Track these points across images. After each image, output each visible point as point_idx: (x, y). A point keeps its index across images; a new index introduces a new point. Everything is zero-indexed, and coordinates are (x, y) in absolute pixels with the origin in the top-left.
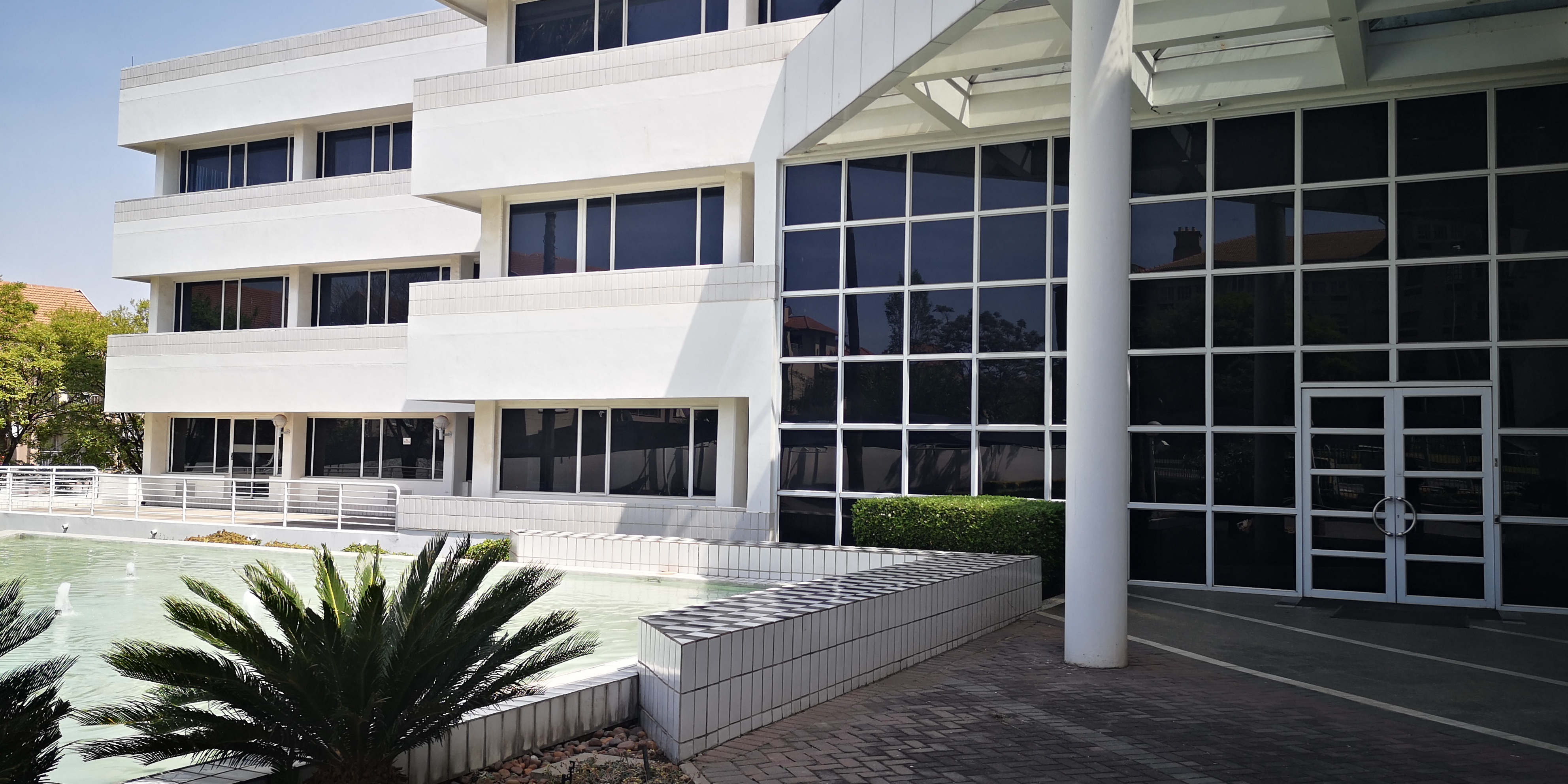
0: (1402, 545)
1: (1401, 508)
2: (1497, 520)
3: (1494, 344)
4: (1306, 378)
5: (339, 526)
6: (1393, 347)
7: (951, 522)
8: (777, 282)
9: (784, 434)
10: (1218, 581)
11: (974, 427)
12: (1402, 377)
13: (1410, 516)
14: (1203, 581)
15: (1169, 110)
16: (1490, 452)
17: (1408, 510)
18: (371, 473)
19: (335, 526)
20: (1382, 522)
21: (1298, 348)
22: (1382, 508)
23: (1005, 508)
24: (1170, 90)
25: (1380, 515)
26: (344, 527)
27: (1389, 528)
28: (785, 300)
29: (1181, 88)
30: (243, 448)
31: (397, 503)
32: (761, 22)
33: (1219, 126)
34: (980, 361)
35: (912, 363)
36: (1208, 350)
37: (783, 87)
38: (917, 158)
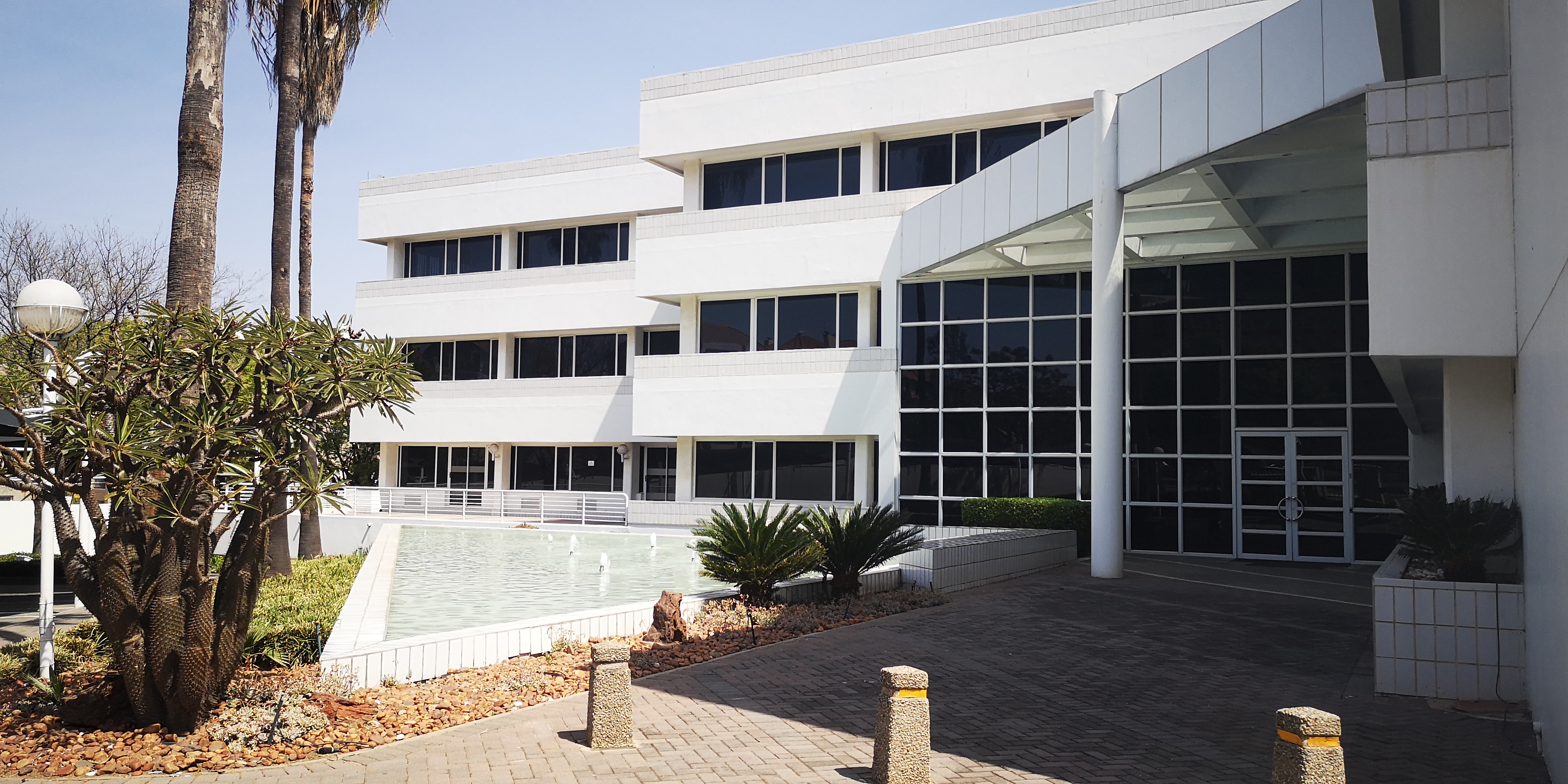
0: (1296, 526)
1: (1295, 503)
2: (1351, 511)
3: (1349, 405)
4: (1237, 426)
5: (583, 522)
6: (1289, 406)
7: (1023, 512)
8: (897, 360)
9: (902, 458)
10: (1185, 550)
11: (1030, 455)
12: (1294, 425)
13: (1300, 508)
14: (1177, 551)
15: (1153, 259)
16: (1347, 470)
17: (1299, 505)
18: (562, 486)
19: (580, 522)
20: (1284, 512)
21: (1233, 407)
22: (1283, 504)
23: (1055, 503)
24: (1153, 247)
25: (1283, 508)
26: (586, 523)
27: (1288, 516)
28: (902, 371)
29: (1160, 246)
30: (459, 468)
31: (627, 506)
32: (882, 189)
33: (1183, 267)
34: (1034, 413)
35: (989, 413)
36: (1179, 407)
37: (901, 233)
38: (991, 281)
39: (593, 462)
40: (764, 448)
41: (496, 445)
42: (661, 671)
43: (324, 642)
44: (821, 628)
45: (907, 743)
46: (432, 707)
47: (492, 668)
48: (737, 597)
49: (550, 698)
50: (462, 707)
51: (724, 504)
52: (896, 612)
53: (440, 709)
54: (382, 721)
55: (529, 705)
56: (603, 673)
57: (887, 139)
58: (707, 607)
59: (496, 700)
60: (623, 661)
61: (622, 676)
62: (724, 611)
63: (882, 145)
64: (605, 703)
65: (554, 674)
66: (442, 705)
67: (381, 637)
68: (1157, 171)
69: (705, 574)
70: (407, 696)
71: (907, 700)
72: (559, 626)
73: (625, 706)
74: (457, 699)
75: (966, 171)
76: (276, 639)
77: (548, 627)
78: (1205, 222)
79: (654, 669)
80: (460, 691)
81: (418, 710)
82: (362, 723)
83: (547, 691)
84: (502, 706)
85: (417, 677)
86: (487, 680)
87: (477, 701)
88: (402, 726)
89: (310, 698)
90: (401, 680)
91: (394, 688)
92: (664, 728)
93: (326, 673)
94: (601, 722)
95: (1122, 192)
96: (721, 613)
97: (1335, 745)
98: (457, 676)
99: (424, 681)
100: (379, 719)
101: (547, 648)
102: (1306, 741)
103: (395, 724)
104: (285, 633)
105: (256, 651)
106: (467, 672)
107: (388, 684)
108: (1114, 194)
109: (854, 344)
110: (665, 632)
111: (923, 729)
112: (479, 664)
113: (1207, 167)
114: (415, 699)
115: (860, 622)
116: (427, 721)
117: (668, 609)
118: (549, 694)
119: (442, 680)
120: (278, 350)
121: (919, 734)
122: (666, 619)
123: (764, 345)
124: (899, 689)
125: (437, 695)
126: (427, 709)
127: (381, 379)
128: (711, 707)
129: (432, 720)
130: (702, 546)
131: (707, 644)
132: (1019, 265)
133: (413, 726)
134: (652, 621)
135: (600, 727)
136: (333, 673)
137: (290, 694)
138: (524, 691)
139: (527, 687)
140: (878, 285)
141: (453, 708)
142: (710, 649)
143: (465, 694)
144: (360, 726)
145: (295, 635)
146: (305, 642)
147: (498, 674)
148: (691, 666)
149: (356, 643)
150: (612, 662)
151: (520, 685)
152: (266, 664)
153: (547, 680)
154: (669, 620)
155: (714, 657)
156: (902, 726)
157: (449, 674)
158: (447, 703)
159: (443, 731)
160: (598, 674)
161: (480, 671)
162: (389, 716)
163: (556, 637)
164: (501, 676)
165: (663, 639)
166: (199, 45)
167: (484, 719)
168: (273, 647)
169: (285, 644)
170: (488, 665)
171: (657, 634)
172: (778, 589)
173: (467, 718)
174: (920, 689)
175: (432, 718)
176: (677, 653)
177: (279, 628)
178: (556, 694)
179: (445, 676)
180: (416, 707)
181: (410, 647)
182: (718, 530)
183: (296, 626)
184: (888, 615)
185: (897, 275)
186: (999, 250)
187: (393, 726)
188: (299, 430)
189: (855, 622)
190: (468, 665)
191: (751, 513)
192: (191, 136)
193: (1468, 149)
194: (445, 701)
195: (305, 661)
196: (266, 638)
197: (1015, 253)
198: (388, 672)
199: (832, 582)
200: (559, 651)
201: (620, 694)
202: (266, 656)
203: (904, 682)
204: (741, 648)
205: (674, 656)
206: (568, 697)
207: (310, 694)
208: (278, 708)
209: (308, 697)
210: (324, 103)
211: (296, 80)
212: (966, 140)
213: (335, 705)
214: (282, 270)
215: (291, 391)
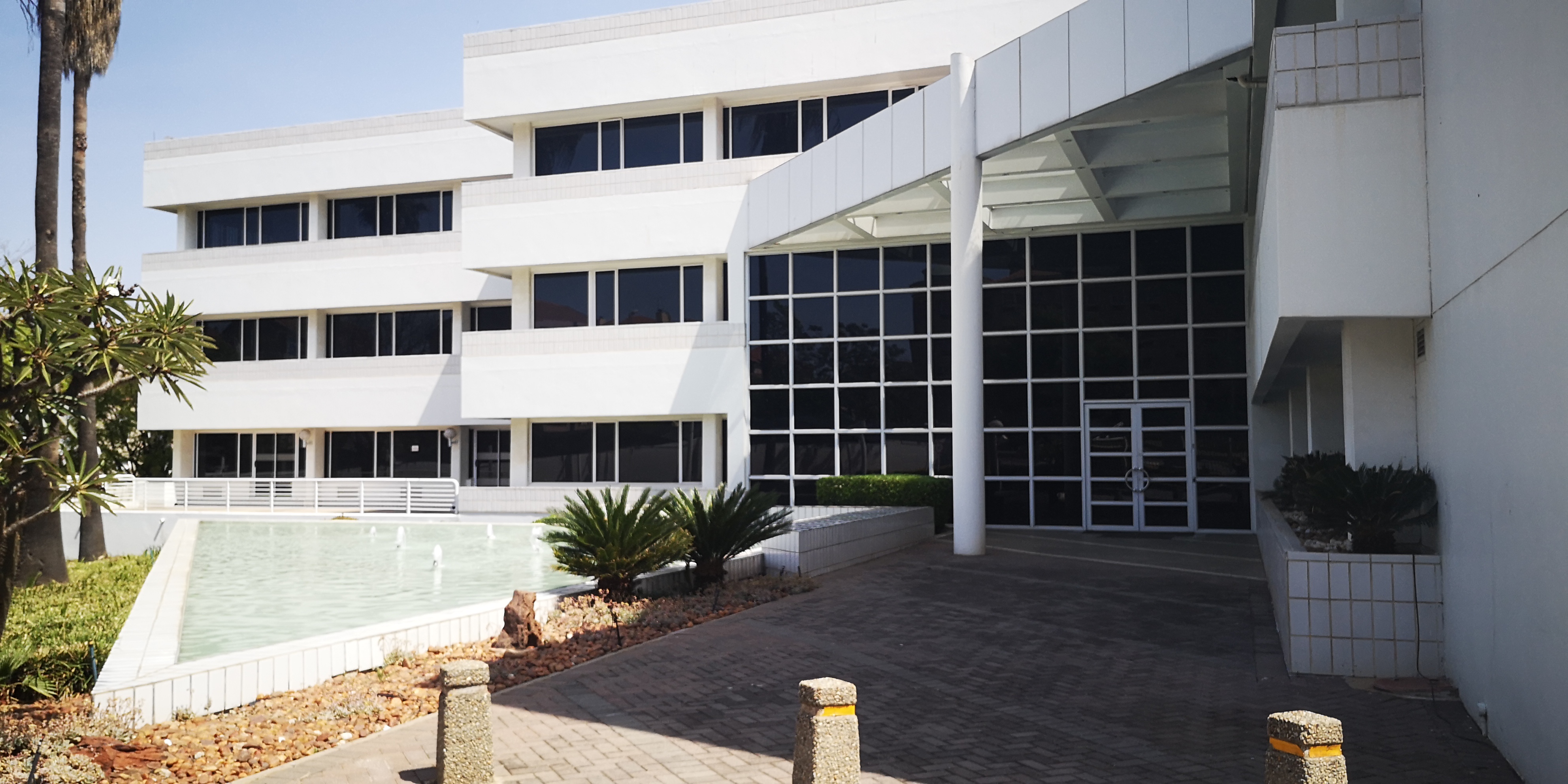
0: (1142, 496)
1: (1141, 475)
2: (1194, 480)
3: (1191, 377)
4: (1086, 398)
5: (409, 512)
6: (1135, 378)
7: (879, 489)
8: (746, 335)
9: (753, 438)
10: (1037, 523)
11: (883, 431)
12: (1140, 397)
13: (1146, 479)
14: (1029, 524)
15: (1002, 231)
16: (1190, 440)
17: (1145, 476)
18: (383, 473)
19: (405, 512)
20: (1131, 483)
21: (1081, 379)
22: (1130, 475)
23: (912, 481)
24: (1004, 219)
25: (1129, 479)
26: (412, 512)
27: (1135, 487)
28: (751, 346)
29: (1010, 218)
30: (265, 457)
31: (456, 493)
32: (726, 156)
33: (1032, 240)
34: (886, 388)
35: (840, 389)
36: (1029, 380)
37: (747, 203)
38: (841, 253)
39: (417, 447)
40: (605, 429)
41: (308, 431)
42: (516, 684)
43: (100, 667)
44: (690, 624)
45: (834, 770)
46: (238, 746)
47: (312, 690)
48: (595, 592)
49: (386, 727)
50: (276, 744)
51: (578, 491)
52: (767, 601)
53: (248, 747)
54: (174, 769)
55: (360, 736)
56: (457, 700)
57: (731, 104)
58: (562, 604)
59: (318, 732)
60: (480, 684)
61: (480, 702)
62: (582, 608)
63: (726, 110)
64: (459, 736)
65: (390, 696)
66: (250, 743)
67: (171, 658)
68: (1017, 137)
69: (559, 568)
70: (206, 732)
71: (832, 719)
72: (392, 636)
73: (484, 739)
74: (269, 733)
75: (813, 139)
76: (39, 665)
77: (379, 638)
78: (1056, 192)
79: (509, 683)
80: (273, 722)
81: (219, 751)
82: (146, 773)
83: (382, 717)
84: (326, 740)
85: (217, 707)
86: (306, 706)
87: (295, 736)
88: (200, 775)
89: (80, 744)
90: (198, 711)
91: (188, 722)
92: (529, 758)
93: (100, 709)
94: (455, 759)
95: (981, 158)
96: (579, 611)
97: (1337, 754)
98: (268, 703)
99: (226, 711)
100: (169, 766)
101: (378, 662)
102: (1307, 752)
103: (190, 772)
104: (51, 658)
105: (13, 681)
106: (281, 696)
107: (182, 718)
108: (972, 161)
109: (700, 318)
110: (517, 637)
111: (852, 752)
112: (296, 687)
113: (1067, 133)
114: (216, 736)
115: (730, 614)
116: (232, 764)
117: (521, 611)
118: (384, 721)
119: (250, 708)
121: (847, 759)
122: (519, 622)
123: (604, 319)
124: (823, 707)
125: (243, 729)
126: (232, 749)
127: (162, 346)
128: (584, 727)
129: (238, 764)
130: (554, 537)
131: (567, 649)
132: (869, 237)
133: (213, 773)
134: (503, 624)
135: (453, 765)
136: (111, 709)
137: (52, 741)
138: (353, 720)
139: (356, 713)
140: (723, 257)
141: (264, 746)
142: (570, 654)
143: (278, 726)
144: (144, 777)
145: (64, 660)
146: (77, 668)
147: (319, 699)
148: (551, 675)
149: (140, 668)
150: (467, 686)
151: (347, 712)
152: (28, 696)
153: (381, 704)
154: (523, 623)
155: (576, 664)
156: (828, 750)
157: (258, 700)
158: (256, 740)
159: (253, 777)
160: (450, 701)
161: (298, 695)
162: (183, 762)
163: (389, 650)
164: (323, 701)
165: (516, 645)
167: (304, 759)
168: (35, 675)
169: (50, 671)
170: (306, 687)
171: (508, 640)
172: (640, 581)
173: (282, 758)
174: (847, 705)
175: (238, 761)
176: (534, 662)
177: (44, 651)
178: (393, 720)
179: (253, 703)
180: (217, 748)
181: (208, 671)
182: (571, 518)
183: (64, 649)
184: (758, 604)
185: (743, 247)
186: (850, 220)
187: (188, 775)
188: (54, 411)
189: (725, 615)
190: (282, 688)
191: (608, 500)
193: (1380, 98)
194: (254, 737)
195: (77, 689)
196: (26, 664)
197: (866, 223)
198: (181, 703)
199: (695, 570)
200: (393, 664)
201: (478, 724)
202: (27, 686)
203: (829, 698)
204: (606, 652)
205: (530, 665)
206: (409, 724)
207: (78, 739)
208: (38, 758)
209: (76, 743)
210: (98, 49)
211: (62, 13)
212: (812, 107)
213: (111, 753)
214: (49, 232)
215: (40, 361)
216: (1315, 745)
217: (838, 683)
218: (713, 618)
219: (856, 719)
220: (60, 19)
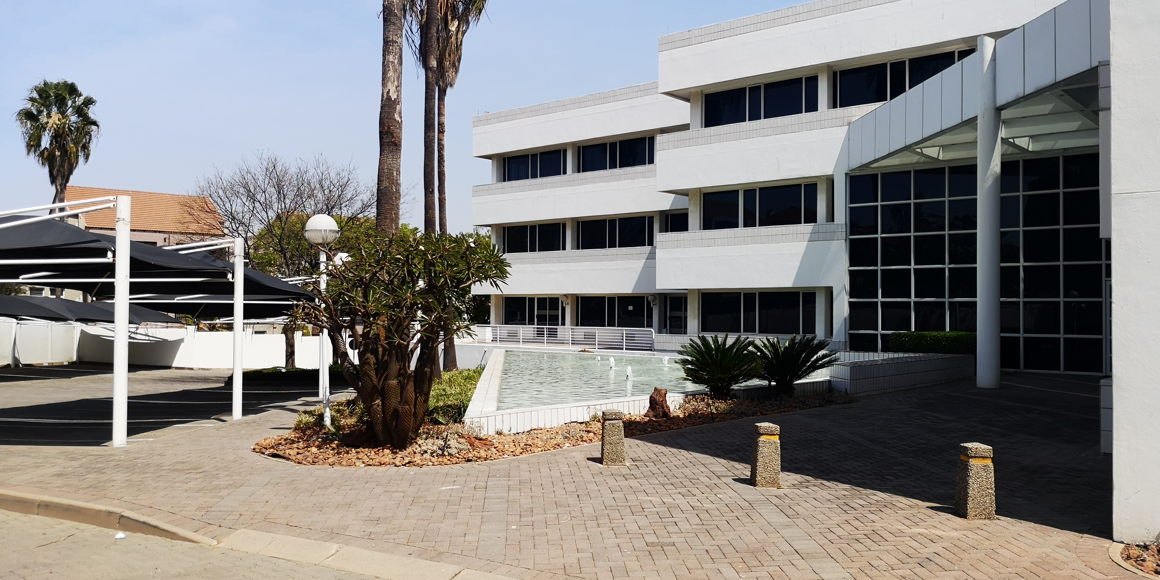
4: (1107, 276)
5: (624, 349)
7: (934, 341)
8: (846, 232)
9: (851, 304)
10: (1066, 369)
11: (947, 300)
15: (1039, 152)
18: (611, 324)
19: (622, 349)
21: (1104, 262)
23: (959, 336)
24: (1040, 143)
26: (626, 349)
28: (850, 240)
29: (1045, 143)
30: (542, 312)
31: (654, 338)
32: (835, 106)
33: (1065, 158)
34: (950, 269)
35: (915, 270)
36: (1061, 263)
37: (848, 138)
38: (916, 172)
39: (632, 307)
40: (750, 296)
41: (566, 296)
42: (651, 433)
43: (465, 412)
44: (759, 414)
45: (767, 463)
46: (522, 445)
47: (555, 428)
48: (706, 394)
49: (585, 443)
50: (538, 445)
51: (699, 336)
53: (526, 445)
54: (497, 449)
55: (573, 446)
56: (609, 425)
57: (838, 69)
58: (687, 399)
59: (556, 442)
60: (619, 420)
61: (619, 427)
62: (697, 402)
63: (835, 73)
64: (610, 441)
65: (589, 432)
66: (527, 443)
67: (495, 409)
68: (1022, 95)
69: (685, 379)
70: (509, 439)
71: (767, 440)
72: (594, 407)
73: (620, 444)
74: (536, 441)
75: (898, 90)
76: (440, 409)
77: (587, 407)
78: (1073, 125)
79: (647, 432)
80: (537, 438)
81: (515, 445)
82: (487, 449)
83: (584, 440)
84: (559, 445)
85: (514, 431)
86: (552, 434)
87: (546, 442)
88: (507, 452)
89: (461, 436)
90: (506, 431)
91: (502, 435)
92: (644, 458)
93: (467, 425)
94: (608, 451)
95: (999, 109)
96: (695, 403)
97: (989, 463)
98: (535, 431)
99: (518, 433)
100: (495, 448)
101: (587, 419)
102: (971, 460)
103: (503, 450)
104: (444, 407)
105: (430, 416)
106: (541, 429)
107: (499, 433)
108: (992, 111)
109: (815, 221)
110: (656, 412)
111: (776, 456)
112: (548, 426)
113: (1059, 91)
114: (513, 440)
115: (788, 411)
116: (519, 450)
117: (658, 398)
118: (585, 441)
119: (528, 433)
120: (439, 254)
121: (774, 459)
122: (657, 404)
123: (749, 223)
124: (763, 434)
125: (524, 439)
126: (520, 445)
127: (491, 268)
128: (674, 450)
129: (522, 450)
130: (684, 362)
131: (683, 420)
132: (937, 160)
133: (512, 452)
134: (649, 405)
135: (607, 454)
136: (471, 425)
137: (451, 434)
138: (571, 439)
139: (573, 437)
140: (832, 177)
141: (533, 445)
142: (683, 423)
143: (539, 439)
144: (486, 451)
145: (449, 407)
146: (455, 411)
147: (557, 431)
148: (670, 431)
149: (482, 411)
150: (613, 420)
151: (569, 436)
152: (437, 422)
153: (585, 435)
154: (659, 405)
155: (685, 427)
156: (764, 454)
157: (531, 430)
158: (530, 443)
159: (528, 455)
160: (606, 426)
161: (548, 430)
162: (500, 447)
163: (592, 413)
164: (559, 432)
165: (655, 417)
166: (388, 75)
167: (549, 451)
168: (438, 414)
169: (444, 412)
170: (553, 427)
171: (651, 414)
172: (733, 389)
173: (540, 449)
174: (774, 435)
175: (522, 449)
176: (663, 424)
177: (441, 404)
178: (588, 441)
179: (529, 431)
180: (514, 444)
181: (510, 414)
182: (695, 352)
183: (450, 403)
184: (810, 408)
185: (846, 170)
186: (919, 150)
187: (502, 451)
188: (450, 295)
189: (784, 412)
190: (543, 427)
191: (716, 341)
192: (386, 128)
194: (529, 442)
195: (455, 422)
196: (434, 409)
197: (932, 152)
198: (499, 427)
199: (774, 386)
200: (594, 421)
201: (618, 437)
202: (435, 418)
203: (765, 431)
204: (703, 423)
205: (660, 425)
206: (596, 443)
207: (460, 434)
208: (445, 440)
209: (459, 435)
210: (450, 73)
211: (435, 68)
212: (898, 67)
213: (473, 440)
214: (431, 190)
215: (447, 276)
216: (975, 457)
217: (771, 425)
218: (776, 413)
219: (779, 441)
220: (434, 71)
